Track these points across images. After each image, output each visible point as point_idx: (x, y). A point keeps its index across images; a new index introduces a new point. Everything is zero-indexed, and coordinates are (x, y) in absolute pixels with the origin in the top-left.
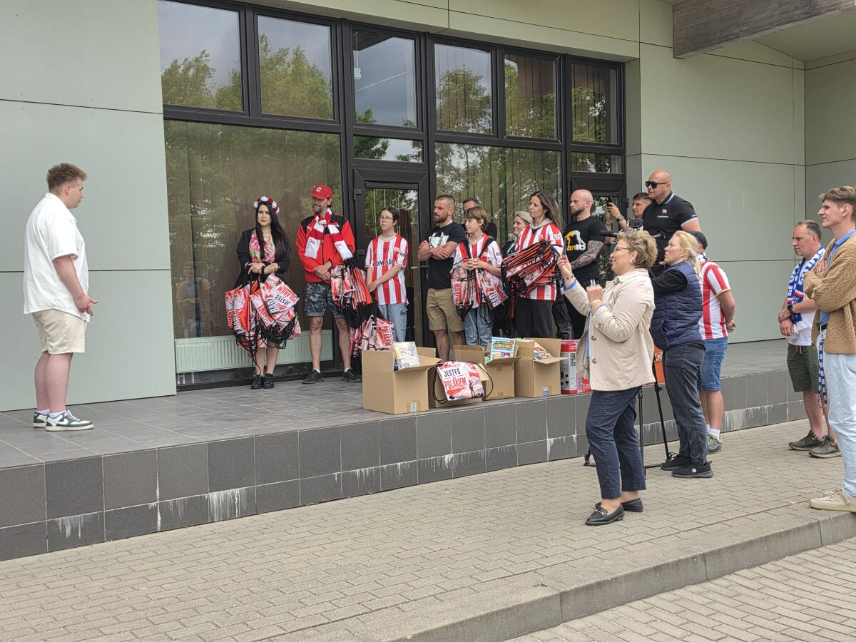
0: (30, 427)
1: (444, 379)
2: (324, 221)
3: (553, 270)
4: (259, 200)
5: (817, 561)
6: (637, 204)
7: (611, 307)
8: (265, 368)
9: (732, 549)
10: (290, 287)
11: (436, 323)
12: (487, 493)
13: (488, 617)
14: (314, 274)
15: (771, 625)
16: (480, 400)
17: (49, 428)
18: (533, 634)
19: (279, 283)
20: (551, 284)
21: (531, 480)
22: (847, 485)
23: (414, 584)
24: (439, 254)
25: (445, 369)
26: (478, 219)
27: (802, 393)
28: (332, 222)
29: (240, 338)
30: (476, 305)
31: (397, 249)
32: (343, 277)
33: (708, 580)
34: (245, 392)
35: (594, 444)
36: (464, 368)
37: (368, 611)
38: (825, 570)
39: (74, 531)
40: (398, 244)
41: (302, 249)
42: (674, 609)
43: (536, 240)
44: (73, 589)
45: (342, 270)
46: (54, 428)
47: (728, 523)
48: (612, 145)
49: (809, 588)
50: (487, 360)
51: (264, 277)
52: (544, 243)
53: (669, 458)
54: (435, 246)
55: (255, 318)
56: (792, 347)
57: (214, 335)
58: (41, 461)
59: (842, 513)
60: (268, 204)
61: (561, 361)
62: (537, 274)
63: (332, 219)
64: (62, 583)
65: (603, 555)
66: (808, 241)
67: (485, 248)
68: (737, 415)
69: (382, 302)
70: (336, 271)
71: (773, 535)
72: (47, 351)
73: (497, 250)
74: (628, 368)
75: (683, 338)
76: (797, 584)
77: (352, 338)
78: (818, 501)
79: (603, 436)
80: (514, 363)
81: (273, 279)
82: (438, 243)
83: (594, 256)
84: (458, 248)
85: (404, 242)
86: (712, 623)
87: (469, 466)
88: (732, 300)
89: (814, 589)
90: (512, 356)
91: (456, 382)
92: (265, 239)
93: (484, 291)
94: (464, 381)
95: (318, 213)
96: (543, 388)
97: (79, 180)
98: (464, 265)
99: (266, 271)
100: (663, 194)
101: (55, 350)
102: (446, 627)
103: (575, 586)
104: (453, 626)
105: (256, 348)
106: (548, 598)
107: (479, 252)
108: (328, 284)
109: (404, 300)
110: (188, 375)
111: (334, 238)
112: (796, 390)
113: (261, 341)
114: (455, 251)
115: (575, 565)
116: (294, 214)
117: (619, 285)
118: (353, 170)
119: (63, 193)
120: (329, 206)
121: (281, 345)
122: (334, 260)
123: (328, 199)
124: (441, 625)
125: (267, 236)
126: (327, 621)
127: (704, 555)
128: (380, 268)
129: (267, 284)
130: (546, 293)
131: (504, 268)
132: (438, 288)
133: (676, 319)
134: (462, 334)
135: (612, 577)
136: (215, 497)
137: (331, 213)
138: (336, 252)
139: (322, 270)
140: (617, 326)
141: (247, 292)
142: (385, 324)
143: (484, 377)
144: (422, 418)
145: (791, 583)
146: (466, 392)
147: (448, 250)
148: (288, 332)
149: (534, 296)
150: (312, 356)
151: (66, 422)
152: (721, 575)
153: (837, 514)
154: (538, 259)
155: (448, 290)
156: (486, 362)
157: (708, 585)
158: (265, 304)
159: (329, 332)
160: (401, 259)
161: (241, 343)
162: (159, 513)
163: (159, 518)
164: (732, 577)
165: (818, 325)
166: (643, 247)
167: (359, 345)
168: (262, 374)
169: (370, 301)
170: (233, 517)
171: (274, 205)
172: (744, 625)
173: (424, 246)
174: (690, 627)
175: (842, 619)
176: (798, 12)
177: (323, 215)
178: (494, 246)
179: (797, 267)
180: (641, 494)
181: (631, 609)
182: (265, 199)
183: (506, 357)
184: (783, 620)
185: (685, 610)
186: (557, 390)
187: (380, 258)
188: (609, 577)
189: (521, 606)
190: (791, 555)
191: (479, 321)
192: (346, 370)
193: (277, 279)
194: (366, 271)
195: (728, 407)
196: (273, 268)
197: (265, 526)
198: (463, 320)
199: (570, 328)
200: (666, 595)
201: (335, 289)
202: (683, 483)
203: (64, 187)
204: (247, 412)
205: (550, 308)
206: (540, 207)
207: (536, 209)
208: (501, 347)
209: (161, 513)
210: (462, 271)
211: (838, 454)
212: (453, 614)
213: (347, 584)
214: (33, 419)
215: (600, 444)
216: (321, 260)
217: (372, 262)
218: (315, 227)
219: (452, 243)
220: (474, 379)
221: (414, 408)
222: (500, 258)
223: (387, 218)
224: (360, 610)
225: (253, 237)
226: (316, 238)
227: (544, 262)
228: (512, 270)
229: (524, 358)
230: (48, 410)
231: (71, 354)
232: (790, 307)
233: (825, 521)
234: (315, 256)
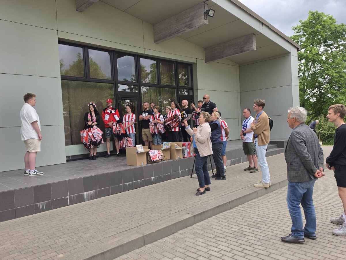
0: (23, 175)
1: (151, 155)
2: (110, 109)
3: (179, 123)
4: (89, 104)
5: (258, 201)
6: (199, 104)
7: (200, 133)
8: (93, 154)
9: (236, 200)
10: (101, 129)
11: (145, 138)
12: (165, 188)
13: (175, 224)
14: (108, 125)
15: (250, 220)
16: (161, 161)
17: (30, 175)
18: (187, 228)
19: (97, 128)
20: (178, 127)
21: (177, 183)
22: (263, 180)
23: (152, 216)
24: (146, 118)
25: (151, 152)
26: (157, 109)
27: (247, 155)
28: (113, 110)
29: (85, 145)
30: (157, 133)
31: (132, 117)
32: (116, 126)
33: (231, 209)
34: (88, 161)
35: (198, 172)
36: (156, 152)
37: (140, 225)
38: (260, 204)
39: (43, 207)
40: (132, 116)
41: (103, 118)
42: (224, 218)
43: (173, 115)
44: (47, 225)
45: (116, 124)
46: (32, 175)
47: (234, 192)
48: (190, 87)
49: (258, 209)
50: (162, 149)
51: (92, 126)
52: (176, 115)
53: (213, 175)
54: (144, 116)
55: (90, 139)
56: (244, 143)
57: (77, 144)
58: (32, 186)
59: (263, 188)
60: (92, 104)
61: (183, 149)
62: (174, 124)
63: (113, 109)
64: (43, 223)
65: (203, 204)
66: (247, 113)
67: (159, 117)
68: (229, 162)
69: (128, 133)
70: (114, 124)
71: (246, 195)
72: (28, 151)
73: (163, 117)
74: (206, 150)
75: (218, 141)
76: (254, 208)
77: (120, 144)
78: (255, 185)
79: (200, 170)
80: (169, 150)
81: (95, 127)
82: (145, 115)
83: (190, 118)
84: (151, 117)
85: (134, 115)
86: (235, 221)
87: (159, 180)
88: (228, 130)
89: (259, 210)
90: (169, 148)
91: (154, 156)
92: (93, 115)
93: (159, 129)
94: (156, 155)
95: (108, 107)
96: (178, 157)
97: (34, 98)
98: (153, 122)
99: (93, 125)
100: (207, 101)
101: (31, 151)
102: (164, 228)
103: (197, 213)
104: (166, 227)
105: (90, 148)
106: (191, 217)
107: (157, 118)
108: (112, 128)
109: (134, 132)
110: (69, 157)
111: (113, 114)
112: (245, 154)
113: (92, 146)
114: (150, 117)
115: (196, 207)
116: (101, 107)
117: (201, 127)
118: (118, 95)
119: (29, 103)
120: (111, 105)
121: (98, 147)
122: (114, 121)
123: (111, 103)
124: (162, 227)
125: (93, 114)
126: (129, 229)
127: (229, 202)
128: (127, 123)
129: (93, 129)
130: (176, 129)
131: (165, 123)
132: (146, 128)
133: (215, 136)
134: (152, 141)
135: (207, 210)
136: (85, 194)
137: (112, 107)
138: (114, 118)
139: (110, 124)
140: (202, 139)
141: (87, 131)
142: (130, 139)
143: (162, 154)
144: (145, 167)
145: (253, 208)
146: (157, 159)
147: (148, 117)
148: (100, 143)
149: (173, 130)
150: (107, 150)
151: (35, 173)
152: (234, 207)
153: (261, 188)
154: (174, 120)
155: (148, 129)
156: (162, 150)
157: (231, 210)
158: (93, 134)
159: (112, 142)
160: (134, 120)
161: (86, 146)
162: (69, 200)
163: (69, 201)
164: (237, 207)
165: (255, 137)
166: (207, 117)
167: (123, 145)
168: (92, 155)
169: (125, 133)
170: (91, 199)
171: (94, 104)
172: (243, 221)
173: (141, 116)
174: (229, 222)
175: (268, 217)
176: (239, 51)
177: (110, 107)
178: (162, 116)
179: (244, 121)
180: (209, 185)
181: (212, 219)
182: (91, 103)
183: (167, 148)
184: (253, 219)
185: (227, 218)
186: (182, 157)
187: (127, 120)
188: (206, 210)
189: (184, 220)
190: (251, 200)
191: (158, 138)
192: (118, 153)
193: (96, 127)
194: (123, 123)
195: (227, 160)
196: (95, 124)
197: (102, 202)
198: (153, 137)
199: (183, 139)
200: (221, 214)
201: (114, 129)
202: (219, 182)
203: (29, 100)
204: (91, 167)
205: (178, 133)
206: (174, 105)
207: (173, 105)
208: (166, 145)
209: (69, 199)
210: (152, 123)
211: (258, 171)
212: (165, 224)
213: (132, 218)
214: (24, 173)
215: (199, 172)
216: (110, 120)
217: (125, 121)
218: (107, 111)
219: (149, 115)
220: (159, 155)
221: (142, 164)
222: (163, 119)
223: (128, 108)
224: (138, 225)
225: (89, 114)
226: (108, 114)
227: (176, 120)
228: (167, 123)
229: (173, 148)
230: (29, 169)
231: (36, 152)
232: (243, 132)
233: (259, 190)
234: (108, 120)
